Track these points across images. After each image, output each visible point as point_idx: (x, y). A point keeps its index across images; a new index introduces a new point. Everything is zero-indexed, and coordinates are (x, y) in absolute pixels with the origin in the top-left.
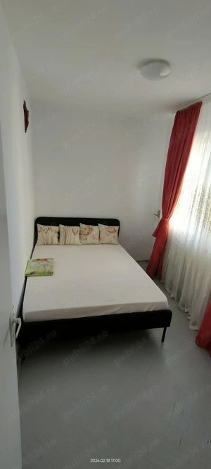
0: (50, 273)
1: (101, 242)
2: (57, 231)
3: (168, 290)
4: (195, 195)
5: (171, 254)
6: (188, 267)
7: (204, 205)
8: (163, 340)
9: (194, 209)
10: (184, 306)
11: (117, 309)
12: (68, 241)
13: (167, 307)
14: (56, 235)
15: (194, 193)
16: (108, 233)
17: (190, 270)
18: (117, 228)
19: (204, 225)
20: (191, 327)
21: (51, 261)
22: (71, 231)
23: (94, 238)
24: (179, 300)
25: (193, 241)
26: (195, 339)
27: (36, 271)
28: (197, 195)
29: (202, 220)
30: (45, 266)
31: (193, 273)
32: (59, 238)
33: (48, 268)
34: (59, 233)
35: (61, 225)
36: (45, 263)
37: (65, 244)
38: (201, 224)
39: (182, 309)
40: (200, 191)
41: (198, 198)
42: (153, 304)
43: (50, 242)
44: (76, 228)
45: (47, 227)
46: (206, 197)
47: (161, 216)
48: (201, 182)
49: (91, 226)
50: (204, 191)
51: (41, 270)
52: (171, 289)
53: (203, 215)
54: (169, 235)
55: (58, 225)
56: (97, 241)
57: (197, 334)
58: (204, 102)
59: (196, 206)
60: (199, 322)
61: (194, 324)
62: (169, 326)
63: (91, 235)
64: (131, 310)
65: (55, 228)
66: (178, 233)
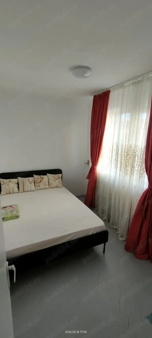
0: (17, 217)
1: (50, 187)
2: (17, 182)
3: (101, 215)
4: (112, 150)
5: (100, 190)
6: (113, 197)
7: (119, 157)
8: (104, 252)
9: (113, 159)
10: (113, 224)
11: (72, 236)
12: (26, 189)
13: (105, 229)
14: (16, 186)
15: (111, 149)
16: (55, 180)
17: (115, 199)
18: (60, 175)
19: (120, 169)
20: (121, 239)
21: (15, 207)
22: (27, 181)
23: (45, 184)
24: (109, 221)
25: (114, 181)
26: (124, 247)
27: (6, 217)
28: (114, 150)
29: (119, 166)
30: (12, 212)
31: (117, 201)
32: (18, 187)
33: (14, 213)
34: (18, 184)
35: (19, 178)
36: (12, 209)
37: (24, 192)
38: (118, 169)
39: (112, 227)
40: (115, 147)
41: (114, 152)
42: (96, 228)
43: (12, 192)
44: (31, 179)
45: (8, 180)
46: (120, 151)
47: (91, 164)
48: (115, 141)
49: (42, 176)
50: (118, 147)
51: (9, 215)
52: (103, 214)
53: (119, 163)
54: (98, 177)
55: (17, 178)
56: (47, 186)
57: (125, 243)
58: (111, 90)
59: (114, 157)
60: (125, 234)
61: (122, 236)
62: (107, 241)
63: (42, 182)
64: (82, 236)
65: (15, 180)
66: (104, 176)
